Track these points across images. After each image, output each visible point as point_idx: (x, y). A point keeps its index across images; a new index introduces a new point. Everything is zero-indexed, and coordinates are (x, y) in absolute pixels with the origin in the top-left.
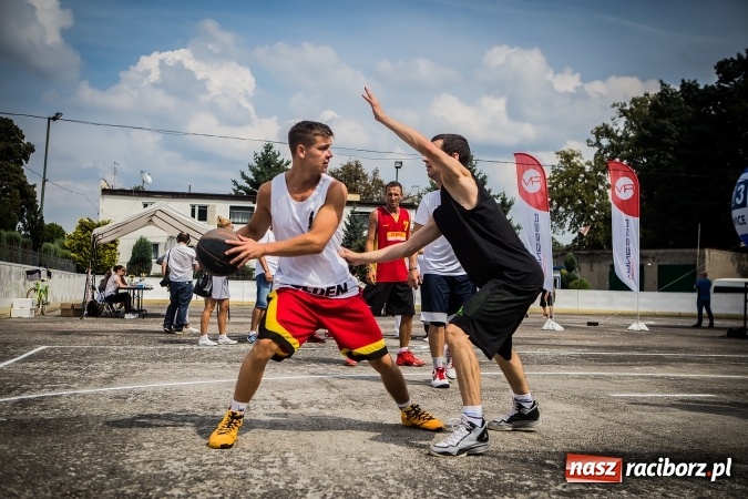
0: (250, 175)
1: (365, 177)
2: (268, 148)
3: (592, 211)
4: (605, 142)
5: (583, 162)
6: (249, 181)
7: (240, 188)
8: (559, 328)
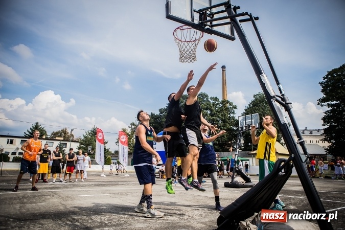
0: (30, 131)
1: (68, 133)
2: (37, 123)
3: (130, 145)
4: (133, 127)
5: (128, 132)
6: (30, 133)
7: (27, 135)
8: (105, 176)
